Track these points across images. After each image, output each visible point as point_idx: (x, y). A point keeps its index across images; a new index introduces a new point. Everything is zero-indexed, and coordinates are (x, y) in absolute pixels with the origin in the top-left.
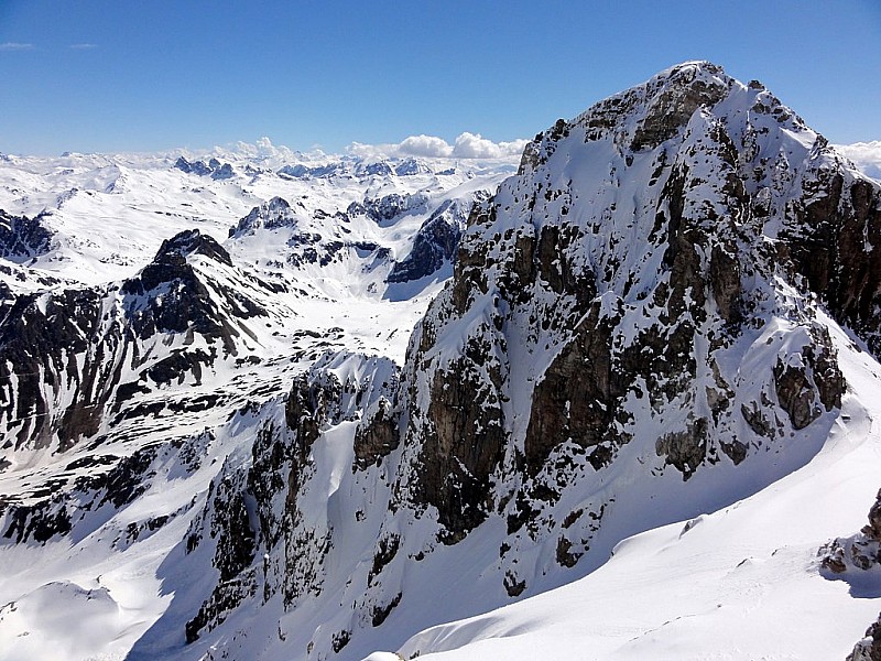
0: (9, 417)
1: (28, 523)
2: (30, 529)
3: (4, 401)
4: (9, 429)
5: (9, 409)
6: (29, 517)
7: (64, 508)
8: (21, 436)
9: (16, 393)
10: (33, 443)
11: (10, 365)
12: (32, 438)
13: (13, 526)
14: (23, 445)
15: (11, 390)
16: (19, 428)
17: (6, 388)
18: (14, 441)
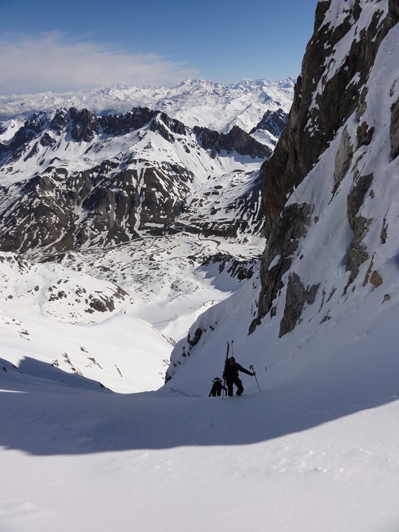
0: (254, 218)
1: (237, 269)
2: (237, 272)
3: (254, 210)
4: (252, 224)
5: (255, 214)
6: (238, 266)
7: (252, 267)
8: (256, 229)
9: (259, 207)
10: (260, 234)
11: (260, 193)
12: (260, 231)
13: (231, 268)
14: (256, 233)
15: (258, 205)
16: (256, 225)
17: (256, 203)
18: (253, 230)
